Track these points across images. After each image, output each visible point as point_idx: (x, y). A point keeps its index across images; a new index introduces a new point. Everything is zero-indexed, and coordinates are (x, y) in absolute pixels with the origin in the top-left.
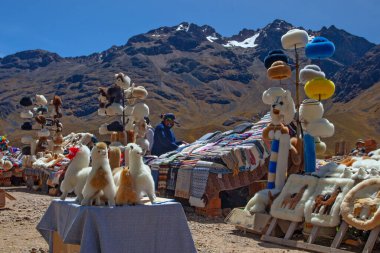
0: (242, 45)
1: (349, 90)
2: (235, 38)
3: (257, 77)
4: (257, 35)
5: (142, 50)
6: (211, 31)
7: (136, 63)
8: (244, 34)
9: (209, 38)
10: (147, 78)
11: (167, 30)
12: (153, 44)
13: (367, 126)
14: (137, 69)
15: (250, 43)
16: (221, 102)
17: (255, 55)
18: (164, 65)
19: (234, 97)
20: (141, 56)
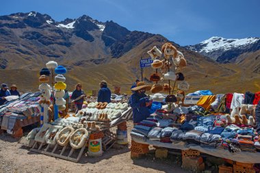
0: (66, 26)
1: (119, 52)
2: (62, 22)
4: (74, 22)
5: (6, 25)
6: (49, 18)
7: (4, 32)
8: (67, 21)
9: (48, 21)
10: (10, 41)
11: (22, 15)
12: (14, 22)
13: (127, 70)
14: (3, 36)
15: (71, 26)
16: (55, 56)
17: (73, 32)
18: (21, 34)
19: (62, 54)
20: (6, 28)
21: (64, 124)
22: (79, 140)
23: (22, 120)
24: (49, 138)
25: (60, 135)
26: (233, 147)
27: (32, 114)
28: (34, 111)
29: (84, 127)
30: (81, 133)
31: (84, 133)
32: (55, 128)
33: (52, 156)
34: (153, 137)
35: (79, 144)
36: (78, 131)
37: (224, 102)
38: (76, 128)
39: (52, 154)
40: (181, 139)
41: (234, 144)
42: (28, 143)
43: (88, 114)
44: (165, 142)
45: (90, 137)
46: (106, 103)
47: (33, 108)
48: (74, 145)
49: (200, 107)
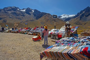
0: (23, 11)
1: (38, 18)
2: (22, 10)
3: (25, 16)
5: (6, 10)
6: (18, 8)
7: (5, 12)
8: (23, 9)
9: (18, 9)
10: (7, 15)
11: (11, 7)
12: (8, 9)
14: (5, 13)
15: (24, 10)
16: (20, 19)
17: (25, 12)
18: (10, 13)
19: (22, 18)
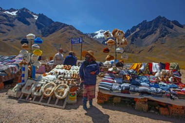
3: (16, 26)
4: (17, 11)
8: (12, 10)
16: (2, 32)
17: (16, 18)
19: (7, 31)
21: (46, 81)
22: (63, 93)
23: (3, 76)
24: (35, 91)
25: (45, 89)
26: (173, 97)
27: (11, 72)
28: (12, 70)
29: (65, 83)
30: (63, 88)
31: (66, 87)
32: (39, 83)
33: (39, 105)
34: (116, 90)
35: (63, 96)
36: (61, 86)
37: (148, 67)
38: (57, 84)
39: (40, 103)
40: (138, 91)
41: (174, 94)
42: (15, 94)
43: (62, 74)
44: (124, 93)
45: (71, 90)
46: (70, 66)
47: (12, 68)
48: (59, 96)
49: (134, 70)
